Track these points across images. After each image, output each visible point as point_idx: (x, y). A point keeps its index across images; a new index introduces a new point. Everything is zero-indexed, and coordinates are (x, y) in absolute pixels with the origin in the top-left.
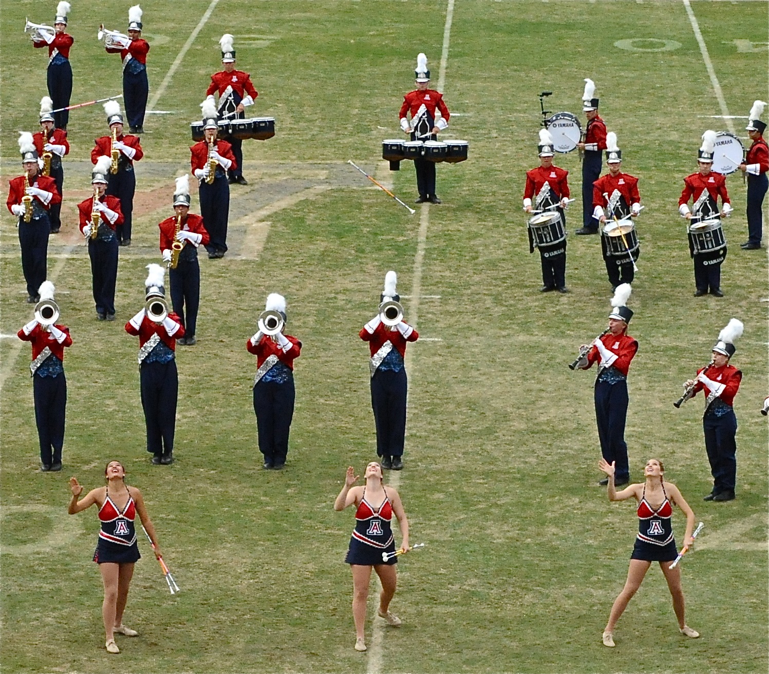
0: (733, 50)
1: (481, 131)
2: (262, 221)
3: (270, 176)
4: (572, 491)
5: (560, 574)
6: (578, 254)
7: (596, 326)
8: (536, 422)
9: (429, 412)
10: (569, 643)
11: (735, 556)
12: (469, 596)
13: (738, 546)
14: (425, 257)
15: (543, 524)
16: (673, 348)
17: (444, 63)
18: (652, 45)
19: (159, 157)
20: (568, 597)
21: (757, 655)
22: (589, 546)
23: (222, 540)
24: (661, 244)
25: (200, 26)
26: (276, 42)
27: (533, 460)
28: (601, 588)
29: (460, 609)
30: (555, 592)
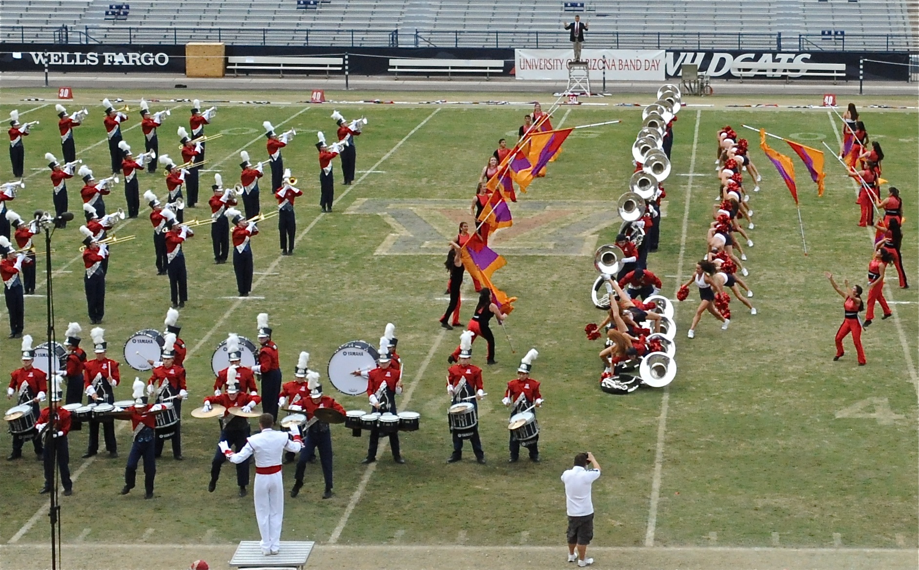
2: (593, 234)
3: (598, 209)
4: (770, 385)
5: (760, 432)
6: (770, 252)
7: (780, 293)
8: (747, 346)
10: (765, 471)
11: (858, 421)
12: (709, 445)
13: (860, 416)
14: (685, 254)
15: (751, 403)
16: (822, 305)
17: (695, 146)
18: (809, 136)
19: (536, 199)
20: (766, 444)
22: (778, 416)
23: (571, 413)
24: (816, 246)
26: (602, 135)
27: (744, 368)
28: (782, 439)
29: (704, 451)
30: (757, 442)
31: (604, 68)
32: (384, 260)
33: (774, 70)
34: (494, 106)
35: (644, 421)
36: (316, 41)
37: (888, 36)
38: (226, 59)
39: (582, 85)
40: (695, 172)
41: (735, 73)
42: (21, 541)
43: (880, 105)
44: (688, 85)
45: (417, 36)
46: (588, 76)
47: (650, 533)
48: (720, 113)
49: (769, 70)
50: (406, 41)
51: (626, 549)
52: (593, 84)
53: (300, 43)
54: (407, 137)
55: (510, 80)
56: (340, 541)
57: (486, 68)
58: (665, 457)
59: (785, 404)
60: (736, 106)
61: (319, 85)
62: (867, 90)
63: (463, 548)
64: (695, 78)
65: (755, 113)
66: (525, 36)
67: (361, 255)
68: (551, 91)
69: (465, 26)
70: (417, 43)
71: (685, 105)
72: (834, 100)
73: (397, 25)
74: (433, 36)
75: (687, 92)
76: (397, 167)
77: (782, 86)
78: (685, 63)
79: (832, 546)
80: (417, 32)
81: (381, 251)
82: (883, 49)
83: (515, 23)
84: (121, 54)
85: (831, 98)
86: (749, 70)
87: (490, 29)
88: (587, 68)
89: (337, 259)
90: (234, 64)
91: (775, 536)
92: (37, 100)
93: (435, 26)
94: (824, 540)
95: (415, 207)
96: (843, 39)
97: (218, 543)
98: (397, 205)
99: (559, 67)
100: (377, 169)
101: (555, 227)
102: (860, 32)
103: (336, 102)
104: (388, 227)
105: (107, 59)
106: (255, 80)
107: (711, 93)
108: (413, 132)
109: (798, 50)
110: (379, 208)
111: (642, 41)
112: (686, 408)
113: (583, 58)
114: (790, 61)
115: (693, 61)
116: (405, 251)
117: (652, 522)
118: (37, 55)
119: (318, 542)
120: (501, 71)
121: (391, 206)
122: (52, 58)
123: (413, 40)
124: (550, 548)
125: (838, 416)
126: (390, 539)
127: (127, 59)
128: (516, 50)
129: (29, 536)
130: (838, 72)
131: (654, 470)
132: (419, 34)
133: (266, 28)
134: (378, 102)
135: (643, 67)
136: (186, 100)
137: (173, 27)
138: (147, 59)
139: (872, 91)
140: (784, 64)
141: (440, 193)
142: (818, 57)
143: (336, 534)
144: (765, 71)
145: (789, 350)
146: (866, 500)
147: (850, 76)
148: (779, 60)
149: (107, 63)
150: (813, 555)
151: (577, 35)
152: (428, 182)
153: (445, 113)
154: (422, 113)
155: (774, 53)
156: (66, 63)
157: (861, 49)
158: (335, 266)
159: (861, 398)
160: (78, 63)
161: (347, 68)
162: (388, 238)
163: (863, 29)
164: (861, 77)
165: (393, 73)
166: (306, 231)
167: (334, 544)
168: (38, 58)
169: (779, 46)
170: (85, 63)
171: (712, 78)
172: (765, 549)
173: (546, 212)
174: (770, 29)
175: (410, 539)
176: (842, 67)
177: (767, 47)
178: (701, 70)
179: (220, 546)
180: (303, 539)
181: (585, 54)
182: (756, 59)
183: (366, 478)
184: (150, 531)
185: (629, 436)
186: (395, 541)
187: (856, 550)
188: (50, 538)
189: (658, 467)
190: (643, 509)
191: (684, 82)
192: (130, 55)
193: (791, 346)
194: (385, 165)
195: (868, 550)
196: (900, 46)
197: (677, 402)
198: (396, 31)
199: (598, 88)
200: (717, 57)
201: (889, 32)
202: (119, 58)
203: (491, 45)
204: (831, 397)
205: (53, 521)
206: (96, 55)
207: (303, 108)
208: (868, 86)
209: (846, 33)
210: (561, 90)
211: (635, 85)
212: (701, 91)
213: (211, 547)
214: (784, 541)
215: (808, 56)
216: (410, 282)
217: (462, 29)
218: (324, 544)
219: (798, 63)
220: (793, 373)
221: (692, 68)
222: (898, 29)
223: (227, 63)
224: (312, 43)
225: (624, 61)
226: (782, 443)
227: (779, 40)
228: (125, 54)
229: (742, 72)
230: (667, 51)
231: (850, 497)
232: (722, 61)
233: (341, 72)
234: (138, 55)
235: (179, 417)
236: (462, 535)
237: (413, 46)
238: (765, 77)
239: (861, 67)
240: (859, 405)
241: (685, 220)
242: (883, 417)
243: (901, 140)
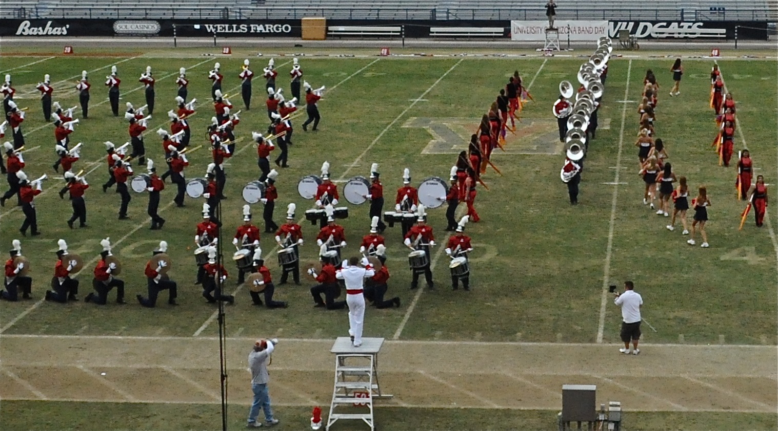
0: (733, 79)
4: (676, 239)
5: (670, 269)
11: (735, 262)
13: (736, 259)
14: (622, 153)
15: (665, 250)
17: (628, 83)
18: (703, 76)
19: (525, 118)
20: (674, 277)
23: (548, 256)
24: (707, 148)
25: (540, 70)
26: (567, 76)
30: (669, 275)
31: (568, 32)
32: (428, 156)
33: (679, 33)
34: (497, 57)
35: (595, 262)
36: (384, 16)
37: (753, 11)
38: (327, 29)
39: (554, 44)
40: (628, 100)
41: (654, 35)
42: (201, 335)
43: (748, 56)
44: (623, 43)
45: (448, 13)
46: (558, 37)
47: (600, 334)
48: (644, 61)
49: (676, 33)
50: (441, 16)
51: (584, 345)
52: (561, 43)
53: (374, 17)
54: (441, 78)
55: (507, 41)
56: (400, 338)
57: (492, 33)
60: (654, 57)
61: (385, 44)
62: (739, 46)
63: (479, 343)
64: (628, 38)
65: (667, 61)
66: (518, 12)
67: (413, 154)
68: (534, 48)
69: (478, 6)
70: (448, 17)
71: (621, 56)
72: (718, 52)
73: (435, 6)
74: (459, 12)
75: (622, 48)
76: (436, 96)
77: (684, 44)
78: (621, 29)
79: (718, 343)
80: (448, 10)
81: (425, 152)
82: (751, 19)
83: (511, 4)
84: (261, 26)
85: (717, 51)
86: (663, 33)
87: (495, 8)
88: (558, 33)
89: (397, 157)
90: (331, 31)
91: (681, 336)
92: (209, 55)
93: (459, 6)
94: (713, 339)
95: (447, 123)
96: (724, 13)
97: (323, 338)
98: (435, 122)
99: (540, 32)
100: (423, 98)
101: (537, 135)
102: (735, 8)
103: (396, 55)
104: (430, 136)
105: (252, 29)
106: (345, 42)
107: (638, 49)
108: (445, 74)
109: (694, 20)
110: (424, 124)
111: (593, 14)
112: (623, 253)
113: (555, 26)
114: (690, 27)
115: (626, 27)
116: (441, 151)
117: (601, 327)
118: (209, 27)
119: (386, 339)
120: (502, 35)
121: (432, 122)
122: (219, 28)
123: (445, 15)
124: (535, 343)
125: (722, 259)
126: (432, 337)
127: (265, 28)
128: (512, 21)
129: (206, 332)
130: (721, 34)
131: (602, 294)
132: (450, 11)
133: (353, 8)
134: (423, 55)
135: (594, 32)
136: (302, 54)
137: (294, 8)
138: (277, 29)
139: (743, 47)
140: (685, 29)
141: (464, 114)
142: (708, 24)
143: (398, 333)
144: (673, 34)
146: (740, 314)
147: (729, 37)
148: (682, 27)
149: (252, 31)
150: (706, 349)
151: (551, 11)
152: (455, 107)
153: (467, 62)
154: (451, 62)
155: (679, 22)
156: (227, 31)
157: (736, 19)
158: (396, 161)
159: (738, 246)
160: (235, 31)
161: (403, 33)
162: (430, 143)
163: (737, 7)
164: (736, 38)
165: (433, 37)
166: (378, 138)
167: (397, 340)
168: (210, 28)
169: (682, 17)
170: (239, 31)
171: (639, 38)
172: (675, 345)
173: (531, 126)
174: (676, 6)
175: (446, 337)
176: (724, 31)
177: (674, 19)
178: (632, 33)
179: (325, 340)
180: (377, 336)
181: (557, 24)
182: (667, 26)
183: (417, 298)
184: (281, 330)
185: (586, 271)
186: (435, 339)
187: (734, 346)
188: (219, 334)
189: (605, 291)
190: (596, 320)
191: (621, 41)
192: (267, 26)
194: (428, 96)
195: (742, 346)
196: (762, 18)
198: (435, 9)
199: (565, 46)
200: (642, 25)
201: (754, 8)
202: (260, 28)
203: (496, 18)
204: (717, 246)
205: (221, 323)
206: (246, 26)
207: (374, 60)
208: (740, 44)
209: (726, 8)
210: (542, 47)
211: (588, 43)
212: (632, 47)
213: (319, 340)
214: (688, 340)
215: (701, 24)
216: (444, 171)
217: (477, 8)
218: (391, 340)
219: (695, 28)
221: (626, 32)
222: (760, 6)
223: (327, 30)
224: (382, 17)
225: (582, 28)
226: (686, 276)
227: (682, 14)
228: (264, 25)
229: (658, 35)
230: (610, 21)
231: (729, 312)
232: (646, 27)
233: (400, 36)
234: (272, 26)
235: (298, 257)
236: (478, 335)
237: (446, 19)
238: (673, 38)
239: (736, 31)
240: (736, 252)
241: (622, 131)
242: (751, 259)
243: (762, 79)
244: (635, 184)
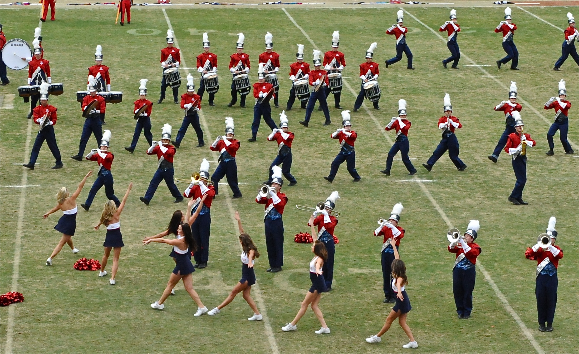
0: (188, 34)
1: (59, 78)
5: (103, 305)
7: (120, 177)
8: (90, 227)
9: (34, 223)
10: (109, 340)
12: (57, 318)
18: (146, 32)
20: (108, 317)
21: (205, 343)
27: (89, 247)
28: (124, 311)
29: (52, 325)
30: (101, 314)
43: (210, 2)
58: (16, 331)
59: (127, 279)
60: (77, 5)
65: (94, 12)
71: (28, 4)
112: (35, 285)
131: (5, 343)
145: (129, 230)
189: (9, 340)
193: (131, 226)
197: (26, 280)
220: (134, 250)
226: (124, 314)
242: (216, 288)
243: (230, 34)
244: (51, 187)
